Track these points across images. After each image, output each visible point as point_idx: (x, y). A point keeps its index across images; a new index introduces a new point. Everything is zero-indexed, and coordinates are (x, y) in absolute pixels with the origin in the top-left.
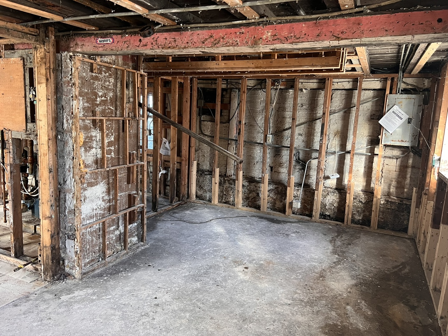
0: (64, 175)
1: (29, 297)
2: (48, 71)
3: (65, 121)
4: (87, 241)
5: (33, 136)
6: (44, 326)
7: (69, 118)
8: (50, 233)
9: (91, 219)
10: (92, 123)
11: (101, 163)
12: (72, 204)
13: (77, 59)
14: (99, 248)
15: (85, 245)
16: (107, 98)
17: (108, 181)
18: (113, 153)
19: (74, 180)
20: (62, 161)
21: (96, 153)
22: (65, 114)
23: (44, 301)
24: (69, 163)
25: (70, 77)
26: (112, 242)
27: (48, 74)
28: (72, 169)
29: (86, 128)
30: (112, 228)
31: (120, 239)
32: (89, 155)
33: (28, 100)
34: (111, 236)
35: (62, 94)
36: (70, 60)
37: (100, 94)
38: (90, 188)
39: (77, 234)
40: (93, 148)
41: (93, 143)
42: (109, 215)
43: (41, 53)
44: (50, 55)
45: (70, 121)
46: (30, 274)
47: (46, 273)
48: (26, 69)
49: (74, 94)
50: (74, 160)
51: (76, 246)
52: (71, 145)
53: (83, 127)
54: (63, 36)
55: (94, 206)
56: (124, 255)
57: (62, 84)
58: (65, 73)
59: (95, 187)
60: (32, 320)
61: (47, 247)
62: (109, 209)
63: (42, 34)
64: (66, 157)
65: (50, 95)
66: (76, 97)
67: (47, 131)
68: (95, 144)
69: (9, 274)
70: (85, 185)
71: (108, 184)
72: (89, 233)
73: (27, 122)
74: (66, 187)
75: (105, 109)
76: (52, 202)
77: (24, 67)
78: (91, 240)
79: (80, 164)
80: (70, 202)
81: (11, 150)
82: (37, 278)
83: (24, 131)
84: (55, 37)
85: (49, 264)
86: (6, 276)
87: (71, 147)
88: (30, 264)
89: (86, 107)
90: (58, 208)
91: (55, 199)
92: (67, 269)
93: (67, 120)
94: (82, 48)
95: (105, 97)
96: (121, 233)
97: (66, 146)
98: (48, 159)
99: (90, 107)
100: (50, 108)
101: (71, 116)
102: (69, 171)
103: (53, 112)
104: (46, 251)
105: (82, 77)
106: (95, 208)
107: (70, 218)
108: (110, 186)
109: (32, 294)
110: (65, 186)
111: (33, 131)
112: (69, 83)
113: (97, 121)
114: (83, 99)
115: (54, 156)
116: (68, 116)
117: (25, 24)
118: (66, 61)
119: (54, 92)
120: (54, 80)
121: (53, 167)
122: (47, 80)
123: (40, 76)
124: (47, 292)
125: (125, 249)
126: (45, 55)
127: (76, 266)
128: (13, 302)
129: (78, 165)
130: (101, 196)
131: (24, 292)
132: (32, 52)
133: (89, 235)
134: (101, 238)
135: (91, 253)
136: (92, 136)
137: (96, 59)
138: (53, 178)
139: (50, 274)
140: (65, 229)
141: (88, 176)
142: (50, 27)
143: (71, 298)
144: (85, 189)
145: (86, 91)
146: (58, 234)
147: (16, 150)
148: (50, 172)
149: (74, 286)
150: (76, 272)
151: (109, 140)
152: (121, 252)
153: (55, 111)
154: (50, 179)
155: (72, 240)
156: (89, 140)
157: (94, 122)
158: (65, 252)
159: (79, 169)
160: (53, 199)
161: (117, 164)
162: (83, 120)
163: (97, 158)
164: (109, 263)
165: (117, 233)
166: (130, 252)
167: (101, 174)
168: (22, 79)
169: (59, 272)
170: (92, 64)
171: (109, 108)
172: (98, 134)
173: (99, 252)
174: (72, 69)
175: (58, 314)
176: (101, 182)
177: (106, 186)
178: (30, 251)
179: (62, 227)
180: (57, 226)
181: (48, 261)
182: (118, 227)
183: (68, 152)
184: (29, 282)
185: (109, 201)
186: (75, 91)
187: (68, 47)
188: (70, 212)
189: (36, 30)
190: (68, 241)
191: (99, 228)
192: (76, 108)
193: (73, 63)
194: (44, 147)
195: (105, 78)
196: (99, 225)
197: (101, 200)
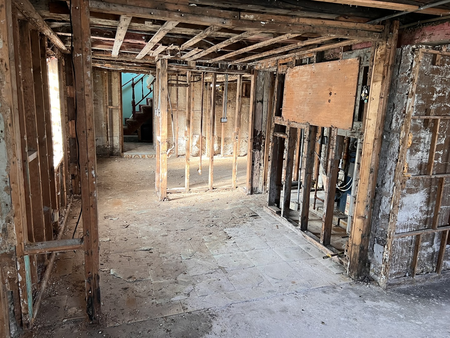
0: (384, 177)
1: (335, 288)
2: (386, 68)
3: (394, 120)
4: (396, 251)
5: (357, 134)
6: (351, 325)
7: (399, 117)
8: (362, 233)
9: (405, 228)
10: (424, 123)
11: (425, 169)
12: (388, 208)
13: (420, 52)
14: (408, 262)
15: (394, 254)
16: (446, 93)
17: (430, 190)
18: (440, 159)
19: (394, 184)
20: (383, 162)
21: (422, 157)
22: (396, 113)
23: (349, 298)
24: (391, 165)
25: (409, 72)
26: (422, 259)
27: (386, 71)
28: (394, 171)
29: (416, 129)
30: (425, 244)
31: (432, 258)
32: (414, 158)
33: (358, 99)
34: (423, 252)
35: (395, 91)
36: (412, 54)
37: (438, 89)
38: (409, 194)
39: (389, 241)
40: (419, 151)
41: (420, 146)
42: (424, 228)
43: (381, 50)
44: (390, 51)
45: (400, 121)
46: (336, 265)
47: (352, 271)
48: (361, 69)
49: (410, 91)
50: (398, 162)
51: (385, 253)
52: (397, 147)
53: (413, 127)
54: (408, 28)
55: (410, 215)
56: (435, 278)
57: (397, 81)
58: (404, 68)
59: (415, 194)
60: (339, 313)
61: (357, 245)
62: (425, 221)
63: (387, 30)
64: (388, 159)
65: (384, 93)
66: (412, 94)
67: (375, 130)
68: (422, 147)
69: (317, 259)
70: (404, 191)
71: (429, 194)
72: (400, 244)
73: (353, 121)
74: (384, 190)
75: (440, 107)
76: (368, 203)
77: (360, 67)
78: (401, 251)
79: (404, 168)
80: (386, 206)
81: (334, 147)
82: (342, 272)
83: (350, 129)
84: (399, 30)
85: (355, 262)
86: (315, 260)
87: (397, 148)
88: (336, 256)
89: (420, 105)
90: (372, 210)
91: (371, 200)
92: (372, 273)
93: (397, 120)
94: (430, 38)
95: (443, 93)
96: (434, 251)
97: (391, 147)
98: (371, 159)
99: (425, 105)
100: (382, 107)
101: (402, 115)
102: (390, 174)
103: (384, 111)
104: (355, 249)
105: (422, 71)
106: (410, 218)
107: (382, 222)
108: (431, 196)
109: (339, 286)
110: (382, 189)
111: (359, 130)
112: (406, 78)
113: (430, 121)
114: (418, 96)
115: (377, 156)
116: (398, 115)
117: (373, 21)
118: (406, 56)
119: (388, 90)
120: (390, 77)
121: (374, 167)
122: (384, 77)
123: (376, 74)
124: (352, 289)
125: (437, 271)
126: (386, 51)
127: (382, 273)
128: (322, 288)
129: (402, 169)
130: (419, 205)
131: (331, 282)
132: (370, 51)
133: (400, 245)
134: (411, 252)
135: (398, 265)
136: (420, 138)
137: (441, 49)
138: (373, 178)
139: (355, 272)
140: (376, 232)
141: (409, 182)
142: (396, 21)
143: (375, 306)
144: (403, 195)
145: (423, 86)
146: (369, 235)
147: (339, 147)
148: (371, 172)
149: (379, 294)
150: (382, 280)
151: (439, 143)
152: (432, 274)
153: (386, 110)
154: (370, 179)
155: (382, 245)
156: (416, 142)
157: (426, 122)
158: (372, 255)
159: (402, 173)
160: (369, 200)
161: (443, 172)
162: (414, 120)
163: (422, 162)
164: (417, 282)
165: (430, 250)
166: (443, 277)
167: (424, 181)
168: (356, 79)
169: (364, 273)
170: (435, 55)
171: (445, 106)
172: (427, 136)
173: (407, 266)
174: (412, 63)
175: (364, 318)
176: (422, 189)
177: (426, 196)
178: (334, 242)
179: (373, 229)
180: (369, 227)
181: (355, 260)
182: (432, 244)
183: (392, 153)
184: (335, 273)
185: (427, 213)
186: (412, 88)
187: (412, 39)
188: (384, 216)
189: (381, 26)
190: (376, 245)
191: (412, 240)
192: (411, 106)
193: (415, 56)
194: (369, 146)
195: (447, 71)
196: (412, 237)
197: (419, 210)
